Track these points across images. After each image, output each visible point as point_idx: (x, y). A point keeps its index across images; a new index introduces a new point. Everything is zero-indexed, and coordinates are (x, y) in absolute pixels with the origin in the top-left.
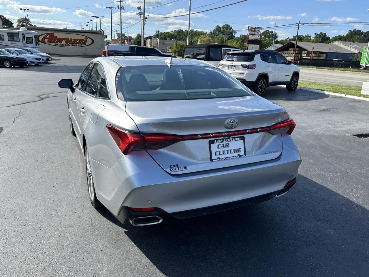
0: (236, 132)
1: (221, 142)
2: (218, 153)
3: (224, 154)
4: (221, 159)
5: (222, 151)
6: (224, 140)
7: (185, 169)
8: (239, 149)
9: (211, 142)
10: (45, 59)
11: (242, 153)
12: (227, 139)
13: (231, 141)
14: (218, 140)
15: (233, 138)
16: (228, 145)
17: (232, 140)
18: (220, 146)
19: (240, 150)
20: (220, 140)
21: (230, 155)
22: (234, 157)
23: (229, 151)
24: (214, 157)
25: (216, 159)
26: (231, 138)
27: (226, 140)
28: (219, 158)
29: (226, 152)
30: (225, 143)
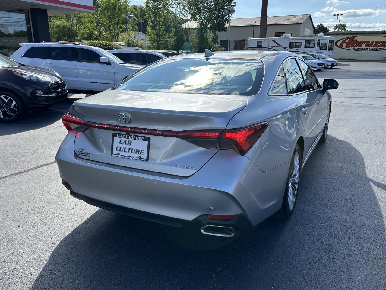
0: (130, 129)
1: (123, 137)
2: (119, 149)
3: (124, 151)
4: (120, 156)
5: (123, 148)
6: (127, 135)
7: (88, 155)
8: (141, 151)
9: (114, 135)
10: (330, 64)
11: (144, 156)
12: (130, 135)
13: (133, 139)
14: (121, 134)
15: (136, 136)
16: (130, 143)
17: (135, 138)
18: (122, 142)
19: (143, 152)
20: (123, 134)
21: (130, 154)
22: (133, 157)
23: (131, 150)
24: (115, 152)
25: (115, 154)
26: (134, 136)
27: (128, 137)
28: (118, 154)
29: (127, 150)
30: (127, 140)
